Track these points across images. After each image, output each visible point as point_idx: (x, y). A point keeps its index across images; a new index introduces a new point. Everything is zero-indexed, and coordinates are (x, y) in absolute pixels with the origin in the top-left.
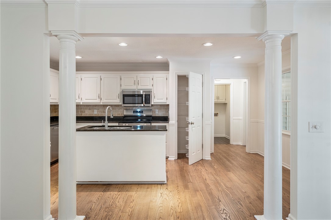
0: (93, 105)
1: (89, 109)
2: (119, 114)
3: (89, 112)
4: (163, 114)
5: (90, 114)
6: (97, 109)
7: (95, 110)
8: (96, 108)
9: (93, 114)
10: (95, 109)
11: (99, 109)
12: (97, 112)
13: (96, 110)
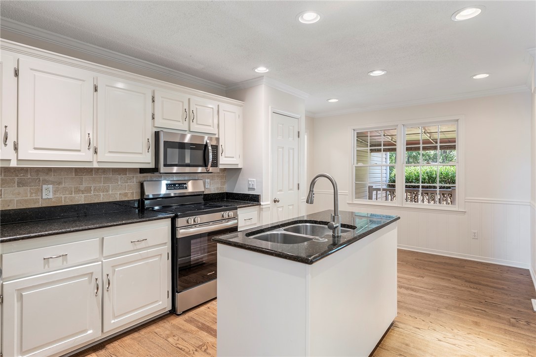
0: (38, 170)
1: (21, 184)
2: (126, 195)
3: (19, 194)
4: (218, 188)
5: (26, 201)
6: (53, 183)
7: (45, 187)
8: (51, 177)
9: (37, 201)
10: (46, 182)
11: (60, 183)
12: (55, 192)
13: (51, 186)
